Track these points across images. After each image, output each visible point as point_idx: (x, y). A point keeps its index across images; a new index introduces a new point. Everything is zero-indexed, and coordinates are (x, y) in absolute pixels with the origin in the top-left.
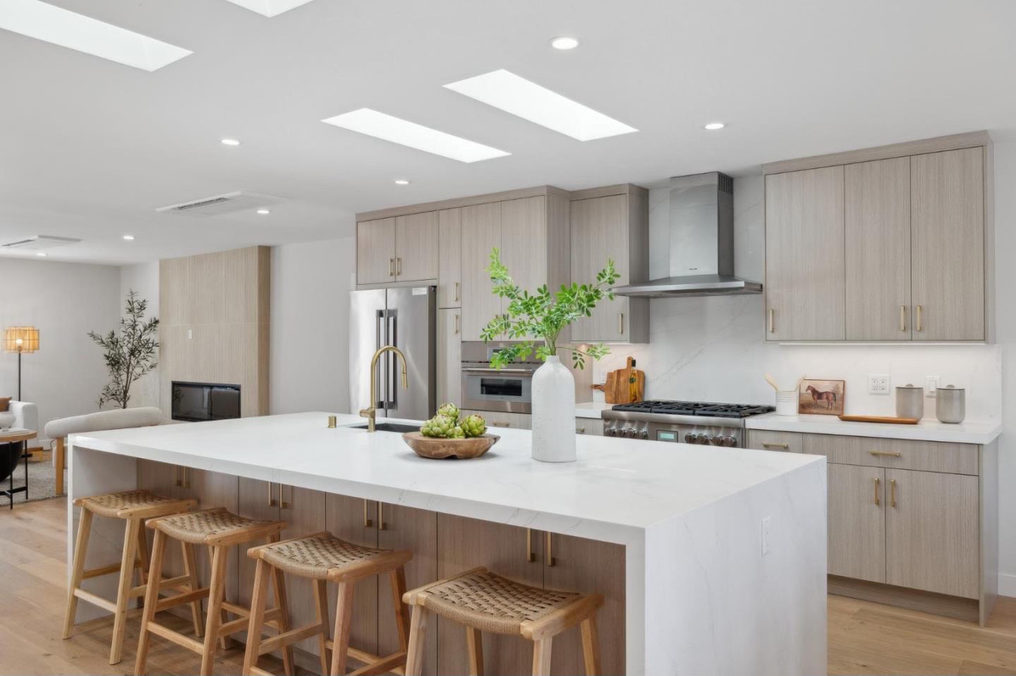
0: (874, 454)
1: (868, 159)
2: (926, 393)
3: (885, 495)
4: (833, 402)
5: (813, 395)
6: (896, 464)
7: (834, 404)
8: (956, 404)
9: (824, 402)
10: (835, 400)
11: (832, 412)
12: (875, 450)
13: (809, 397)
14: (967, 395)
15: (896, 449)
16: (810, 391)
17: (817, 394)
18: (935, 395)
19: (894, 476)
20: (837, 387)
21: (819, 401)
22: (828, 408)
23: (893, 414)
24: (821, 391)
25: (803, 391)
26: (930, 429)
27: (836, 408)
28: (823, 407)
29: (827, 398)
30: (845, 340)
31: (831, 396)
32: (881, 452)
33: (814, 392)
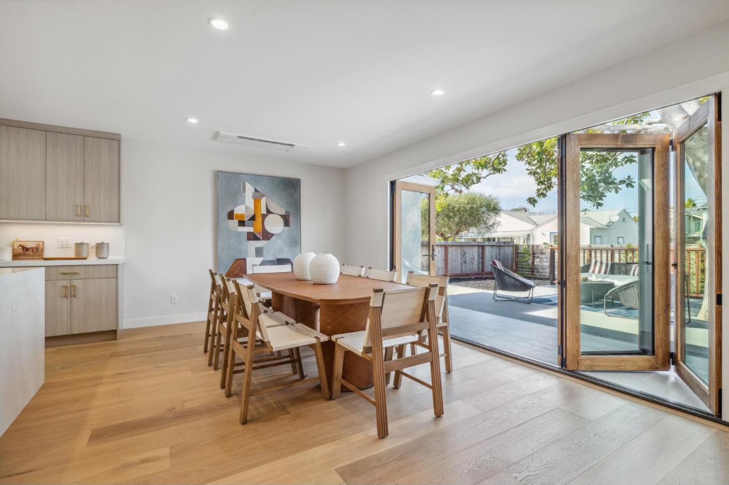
0: (64, 274)
1: (60, 132)
2: (90, 246)
3: (70, 293)
4: (37, 253)
5: (23, 250)
6: (77, 276)
7: (37, 254)
8: (105, 249)
9: (30, 252)
10: (38, 251)
11: (36, 257)
12: (65, 272)
13: (20, 250)
14: (110, 246)
15: (76, 270)
16: (20, 248)
17: (25, 249)
18: (95, 247)
19: (75, 283)
20: (39, 245)
21: (27, 252)
22: (33, 256)
23: (73, 256)
24: (28, 247)
25: (16, 247)
26: (92, 260)
27: (38, 256)
28: (29, 256)
29: (33, 251)
30: (46, 220)
31: (35, 250)
32: (68, 272)
33: (23, 248)
